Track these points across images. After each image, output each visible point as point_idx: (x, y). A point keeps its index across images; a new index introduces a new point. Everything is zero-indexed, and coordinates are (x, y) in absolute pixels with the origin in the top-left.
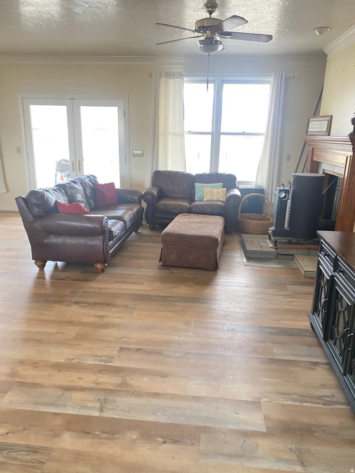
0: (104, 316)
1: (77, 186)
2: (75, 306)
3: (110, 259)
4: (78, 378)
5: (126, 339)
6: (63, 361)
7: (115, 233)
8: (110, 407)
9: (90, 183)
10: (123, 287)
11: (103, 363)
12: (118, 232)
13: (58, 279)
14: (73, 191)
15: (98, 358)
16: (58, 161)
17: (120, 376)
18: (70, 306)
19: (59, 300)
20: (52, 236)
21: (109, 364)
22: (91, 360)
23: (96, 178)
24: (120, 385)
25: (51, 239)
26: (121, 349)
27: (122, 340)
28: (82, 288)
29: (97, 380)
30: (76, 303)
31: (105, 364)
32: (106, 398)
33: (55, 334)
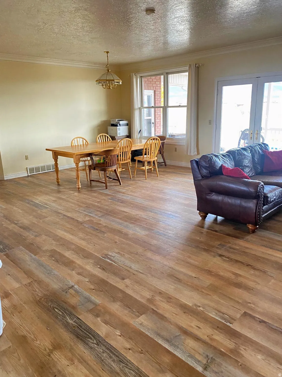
0: (240, 276)
1: (245, 153)
2: (219, 258)
3: (261, 222)
4: (197, 326)
5: (253, 306)
6: (191, 305)
7: (271, 198)
8: (214, 369)
9: (260, 151)
10: (268, 252)
11: (223, 322)
12: (274, 198)
13: (213, 231)
14: (240, 156)
15: (221, 314)
16: (243, 131)
17: (235, 341)
18: (214, 257)
19: (208, 249)
20: (214, 193)
21: (228, 324)
22: (214, 313)
23: (268, 146)
24: (231, 351)
25: (213, 196)
26: (245, 314)
27: (249, 305)
28: (230, 243)
29: (212, 335)
30: (220, 256)
31: (225, 323)
32: (213, 358)
33: (194, 278)
